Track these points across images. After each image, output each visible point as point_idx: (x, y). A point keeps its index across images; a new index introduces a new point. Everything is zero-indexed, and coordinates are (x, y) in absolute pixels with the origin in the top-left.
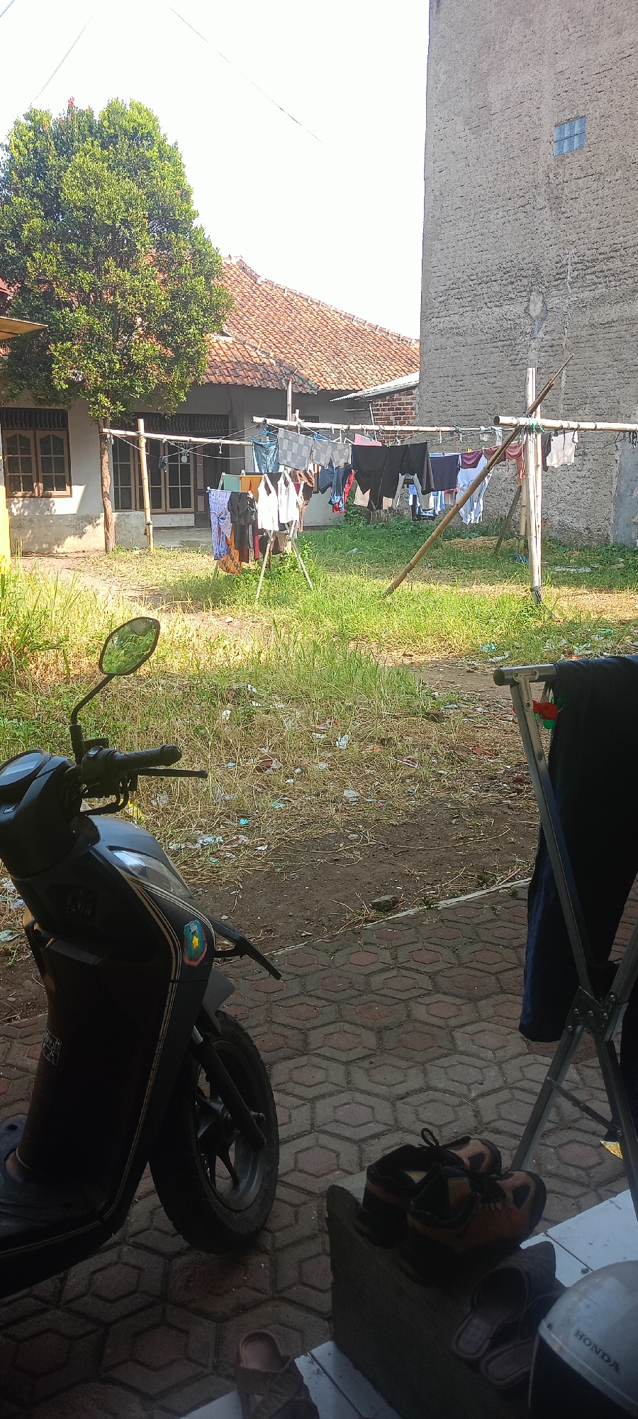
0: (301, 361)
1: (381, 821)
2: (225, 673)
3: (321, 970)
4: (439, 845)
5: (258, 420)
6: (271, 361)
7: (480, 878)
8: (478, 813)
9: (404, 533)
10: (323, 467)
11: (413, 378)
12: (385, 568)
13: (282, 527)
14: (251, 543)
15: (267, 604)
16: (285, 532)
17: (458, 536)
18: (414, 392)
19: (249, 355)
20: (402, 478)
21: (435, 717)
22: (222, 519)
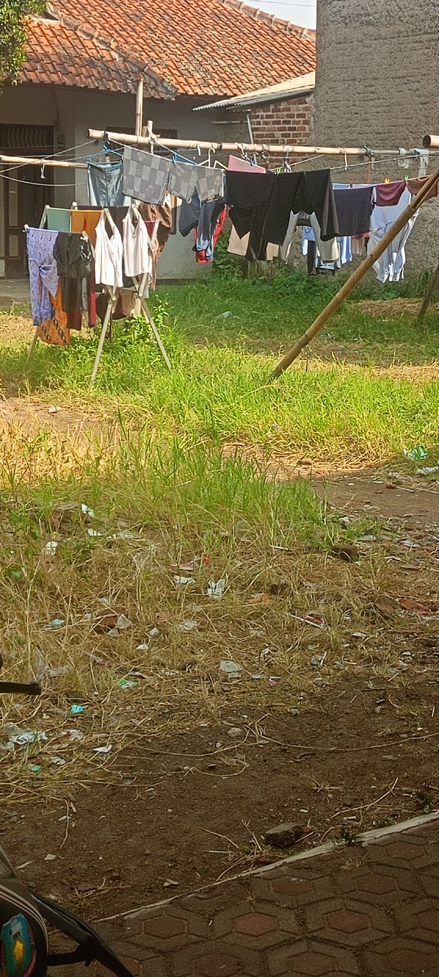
0: (152, 54)
1: (275, 708)
2: (51, 487)
3: (194, 943)
4: (359, 745)
5: (96, 134)
6: (113, 53)
7: (420, 796)
8: (411, 696)
9: (294, 292)
10: (184, 200)
11: (308, 81)
12: (269, 339)
13: (128, 281)
14: (85, 304)
15: (107, 388)
16: (132, 289)
17: (368, 296)
18: (307, 100)
19: (83, 45)
20: (294, 218)
21: (346, 554)
22: (43, 268)
